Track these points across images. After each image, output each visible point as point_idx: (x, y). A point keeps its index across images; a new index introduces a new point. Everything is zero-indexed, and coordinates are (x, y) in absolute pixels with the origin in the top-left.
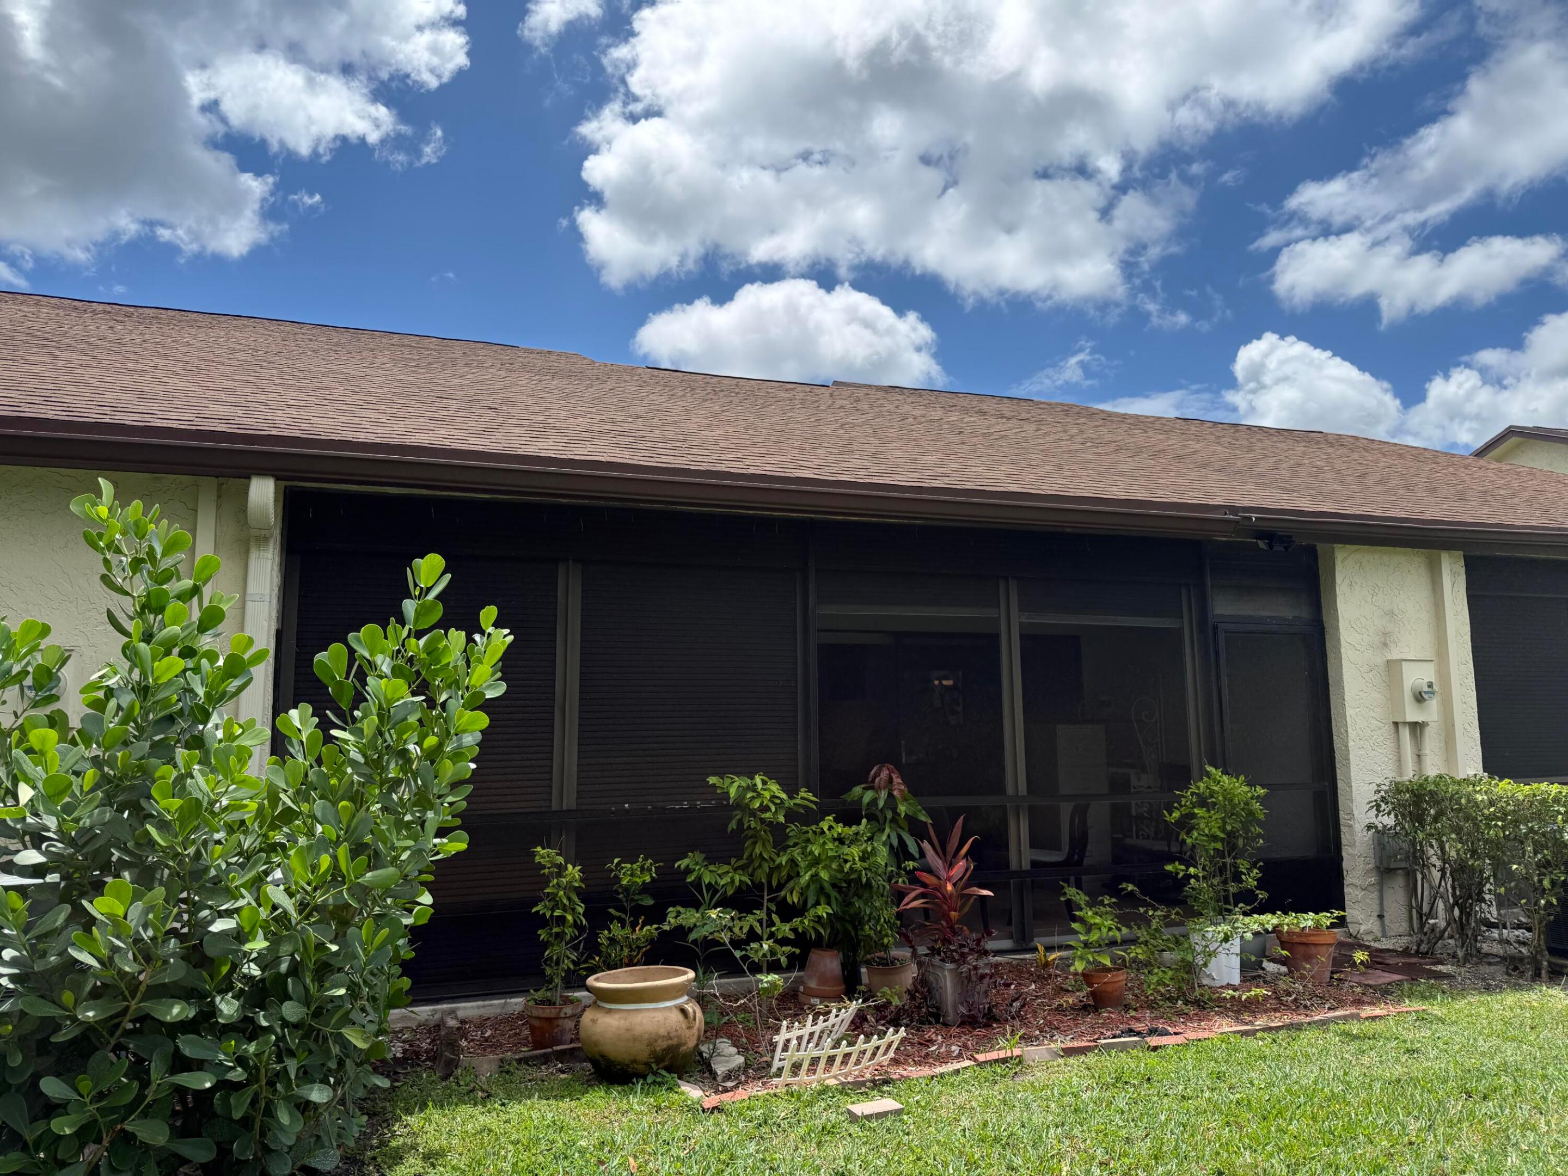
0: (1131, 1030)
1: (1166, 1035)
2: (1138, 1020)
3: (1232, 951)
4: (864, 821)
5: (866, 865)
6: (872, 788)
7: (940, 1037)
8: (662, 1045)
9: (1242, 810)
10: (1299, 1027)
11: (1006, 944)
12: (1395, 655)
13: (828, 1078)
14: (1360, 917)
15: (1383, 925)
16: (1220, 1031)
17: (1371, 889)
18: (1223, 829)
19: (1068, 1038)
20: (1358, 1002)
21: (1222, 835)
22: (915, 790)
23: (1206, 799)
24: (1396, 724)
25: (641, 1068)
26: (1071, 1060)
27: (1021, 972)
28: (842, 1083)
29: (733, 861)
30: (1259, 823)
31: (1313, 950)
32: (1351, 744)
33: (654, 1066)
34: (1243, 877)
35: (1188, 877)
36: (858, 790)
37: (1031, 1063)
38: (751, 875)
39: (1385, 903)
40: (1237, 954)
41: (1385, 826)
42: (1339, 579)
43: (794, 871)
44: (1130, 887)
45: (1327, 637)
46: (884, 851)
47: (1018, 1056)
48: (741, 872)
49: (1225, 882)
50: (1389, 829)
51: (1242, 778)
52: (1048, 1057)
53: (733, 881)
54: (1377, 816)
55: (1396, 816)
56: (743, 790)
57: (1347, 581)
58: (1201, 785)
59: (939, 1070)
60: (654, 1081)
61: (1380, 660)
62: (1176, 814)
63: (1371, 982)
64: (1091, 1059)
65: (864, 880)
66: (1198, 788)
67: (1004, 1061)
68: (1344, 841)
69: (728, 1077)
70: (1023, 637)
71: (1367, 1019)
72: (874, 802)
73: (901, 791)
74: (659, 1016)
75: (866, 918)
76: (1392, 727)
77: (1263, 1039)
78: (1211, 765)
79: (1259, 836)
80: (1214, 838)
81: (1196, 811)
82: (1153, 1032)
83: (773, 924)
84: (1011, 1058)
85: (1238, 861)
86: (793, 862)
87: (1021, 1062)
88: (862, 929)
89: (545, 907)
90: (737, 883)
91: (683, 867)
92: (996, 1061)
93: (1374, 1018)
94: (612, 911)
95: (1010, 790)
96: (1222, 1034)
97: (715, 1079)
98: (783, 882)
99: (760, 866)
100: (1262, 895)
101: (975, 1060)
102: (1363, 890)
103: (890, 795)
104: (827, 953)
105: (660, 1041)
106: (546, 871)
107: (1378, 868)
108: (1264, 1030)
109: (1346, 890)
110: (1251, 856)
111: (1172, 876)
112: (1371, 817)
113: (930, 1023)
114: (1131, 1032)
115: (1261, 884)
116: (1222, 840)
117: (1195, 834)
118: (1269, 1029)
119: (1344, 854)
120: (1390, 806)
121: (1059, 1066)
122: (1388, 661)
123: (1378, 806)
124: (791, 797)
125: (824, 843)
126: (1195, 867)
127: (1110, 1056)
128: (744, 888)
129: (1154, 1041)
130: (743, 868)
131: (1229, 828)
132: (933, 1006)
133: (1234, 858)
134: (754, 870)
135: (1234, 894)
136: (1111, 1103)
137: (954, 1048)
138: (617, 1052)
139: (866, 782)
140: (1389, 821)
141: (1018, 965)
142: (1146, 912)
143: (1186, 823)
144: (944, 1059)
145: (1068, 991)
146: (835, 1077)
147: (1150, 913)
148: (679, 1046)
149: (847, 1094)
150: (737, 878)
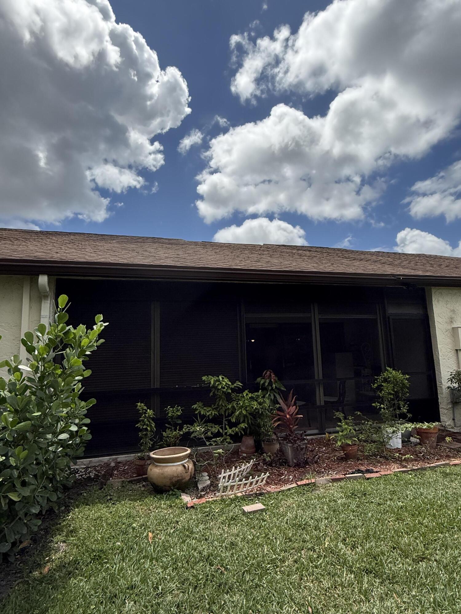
0: (359, 470)
1: (372, 473)
2: (362, 465)
3: (398, 437)
4: (260, 391)
5: (261, 407)
6: (264, 378)
7: (286, 472)
8: (175, 479)
9: (401, 383)
10: (425, 469)
11: (316, 431)
12: (455, 325)
13: (238, 493)
14: (446, 420)
15: (455, 422)
16: (394, 471)
17: (450, 409)
18: (394, 391)
19: (335, 473)
20: (448, 457)
21: (393, 393)
22: (280, 378)
23: (387, 379)
24: (457, 350)
25: (167, 488)
26: (335, 484)
27: (321, 442)
28: (243, 495)
29: (213, 406)
30: (407, 388)
31: (430, 435)
32: (440, 358)
33: (172, 488)
34: (402, 408)
35: (380, 408)
36: (259, 379)
37: (319, 485)
38: (219, 411)
39: (455, 414)
40: (400, 438)
41: (454, 387)
42: (433, 299)
43: (234, 410)
44: (359, 413)
45: (430, 320)
46: (268, 401)
47: (313, 483)
48: (215, 410)
49: (395, 410)
50: (456, 388)
51: (400, 371)
52: (326, 482)
53: (212, 414)
54: (451, 384)
55: (458, 383)
56: (215, 381)
57: (437, 300)
58: (385, 374)
59: (282, 489)
60: (172, 493)
61: (449, 327)
62: (376, 385)
63: (452, 447)
64: (342, 483)
65: (260, 412)
66: (384, 375)
67: (308, 484)
68: (438, 392)
69: (202, 491)
70: (320, 324)
71: (453, 465)
72: (264, 384)
73: (274, 379)
74: (174, 469)
75: (262, 426)
76: (455, 351)
77: (411, 474)
78: (388, 367)
79: (407, 392)
80: (391, 394)
81: (383, 384)
82: (368, 471)
83: (226, 429)
84: (311, 483)
85: (400, 402)
86: (233, 407)
87: (315, 485)
88: (261, 429)
89: (141, 424)
90: (213, 414)
91: (194, 408)
92: (305, 485)
93: (455, 465)
94: (167, 425)
95: (316, 378)
96: (395, 472)
97: (198, 490)
98: (230, 414)
99: (222, 408)
100: (409, 415)
101: (297, 484)
102: (447, 410)
103: (270, 381)
104: (248, 438)
105: (174, 478)
106: (141, 412)
107: (452, 402)
108: (411, 470)
109: (440, 410)
110: (404, 400)
111: (375, 408)
112: (449, 384)
113: (283, 465)
114: (359, 471)
115: (409, 411)
116: (393, 394)
117: (383, 392)
118: (413, 470)
119: (439, 397)
120: (456, 380)
121: (330, 486)
122: (453, 328)
123: (452, 380)
124: (233, 384)
125: (244, 400)
126: (383, 405)
127: (350, 482)
128: (216, 416)
129: (368, 475)
130: (216, 409)
131: (396, 390)
132: (284, 459)
133: (398, 401)
134: (220, 410)
135: (398, 414)
136: (349, 506)
137: (291, 477)
138: (159, 482)
139: (262, 376)
140: (456, 385)
141: (320, 439)
142: (365, 422)
143: (380, 388)
144: (286, 482)
145: (337, 450)
146: (241, 492)
147: (366, 423)
148: (182, 480)
149: (245, 500)
150: (213, 412)
